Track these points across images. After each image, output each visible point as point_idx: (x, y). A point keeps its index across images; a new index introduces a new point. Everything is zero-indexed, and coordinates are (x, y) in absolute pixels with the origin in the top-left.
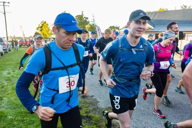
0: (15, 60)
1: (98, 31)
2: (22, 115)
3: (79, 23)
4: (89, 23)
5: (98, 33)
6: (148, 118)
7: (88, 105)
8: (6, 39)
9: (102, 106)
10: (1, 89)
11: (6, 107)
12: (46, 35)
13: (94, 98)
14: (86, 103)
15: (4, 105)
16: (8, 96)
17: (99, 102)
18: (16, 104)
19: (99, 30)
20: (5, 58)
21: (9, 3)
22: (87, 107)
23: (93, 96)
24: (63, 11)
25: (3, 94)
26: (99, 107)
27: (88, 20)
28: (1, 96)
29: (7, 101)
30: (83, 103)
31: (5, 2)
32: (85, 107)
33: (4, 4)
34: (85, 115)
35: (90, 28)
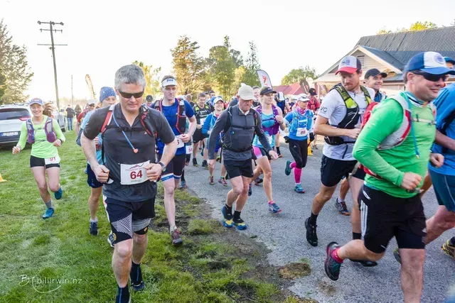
0: (76, 152)
2: (93, 277)
3: (219, 63)
4: (242, 64)
6: (394, 293)
7: (243, 259)
9: (278, 261)
11: (57, 259)
13: (258, 240)
14: (239, 254)
15: (52, 255)
16: (61, 234)
17: (271, 251)
18: (79, 252)
19: (265, 79)
21: (62, 24)
22: (243, 263)
23: (256, 237)
24: (181, 39)
25: (51, 230)
26: (270, 263)
27: (239, 58)
28: (47, 233)
29: (59, 245)
30: (232, 254)
31: (54, 23)
32: (238, 263)
33: (51, 27)
34: (239, 281)
35: (243, 75)
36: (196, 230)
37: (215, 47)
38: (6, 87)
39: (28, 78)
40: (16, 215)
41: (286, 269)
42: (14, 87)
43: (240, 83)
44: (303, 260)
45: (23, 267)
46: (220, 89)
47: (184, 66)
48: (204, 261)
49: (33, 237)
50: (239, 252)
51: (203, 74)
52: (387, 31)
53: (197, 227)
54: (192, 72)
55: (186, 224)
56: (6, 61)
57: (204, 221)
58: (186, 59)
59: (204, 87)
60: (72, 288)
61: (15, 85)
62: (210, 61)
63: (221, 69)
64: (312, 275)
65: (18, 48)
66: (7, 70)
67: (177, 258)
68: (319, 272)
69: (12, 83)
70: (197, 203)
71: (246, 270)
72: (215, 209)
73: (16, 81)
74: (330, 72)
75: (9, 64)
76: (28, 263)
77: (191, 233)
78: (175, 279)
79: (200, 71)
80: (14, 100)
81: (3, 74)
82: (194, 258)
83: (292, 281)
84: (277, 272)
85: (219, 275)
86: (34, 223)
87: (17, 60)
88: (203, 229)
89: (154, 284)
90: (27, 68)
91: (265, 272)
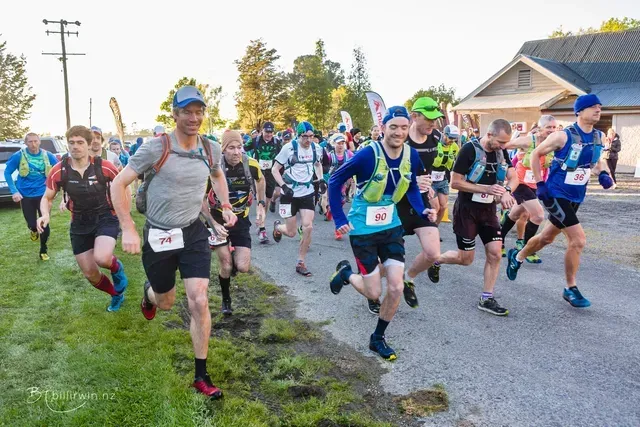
1: (377, 109)
2: (115, 406)
3: (309, 82)
4: (343, 82)
5: (376, 118)
7: (344, 382)
9: (398, 386)
10: (49, 314)
11: (63, 375)
14: (338, 375)
15: (56, 369)
16: (70, 337)
17: (386, 371)
18: (96, 366)
19: (378, 105)
21: (78, 23)
22: (344, 388)
24: (251, 45)
25: (55, 331)
26: (386, 390)
27: (338, 73)
28: (48, 335)
29: (67, 354)
30: (326, 374)
31: (66, 23)
32: (336, 389)
33: (62, 28)
34: (337, 417)
35: (345, 99)
36: (272, 335)
37: (302, 57)
39: (27, 104)
40: (4, 306)
41: (410, 401)
42: (6, 116)
43: (339, 111)
44: (436, 386)
45: (12, 386)
47: (255, 85)
48: (283, 384)
49: (28, 341)
50: (335, 372)
51: (284, 97)
52: (565, 32)
53: (276, 332)
54: (268, 94)
55: (257, 325)
57: (284, 322)
58: (259, 74)
59: (285, 117)
60: (84, 422)
61: (8, 112)
62: (294, 78)
63: (312, 89)
64: (451, 411)
65: (14, 59)
67: (242, 378)
68: (462, 407)
69: (4, 110)
70: (274, 293)
71: (348, 400)
72: (300, 304)
73: (10, 107)
74: (478, 95)
76: (19, 381)
77: (264, 339)
78: (239, 411)
79: (280, 93)
80: (5, 135)
82: (268, 379)
83: (420, 420)
84: (397, 404)
85: (307, 407)
86: (30, 319)
87: (12, 76)
88: (282, 334)
89: (207, 419)
90: (26, 88)
91: (378, 404)
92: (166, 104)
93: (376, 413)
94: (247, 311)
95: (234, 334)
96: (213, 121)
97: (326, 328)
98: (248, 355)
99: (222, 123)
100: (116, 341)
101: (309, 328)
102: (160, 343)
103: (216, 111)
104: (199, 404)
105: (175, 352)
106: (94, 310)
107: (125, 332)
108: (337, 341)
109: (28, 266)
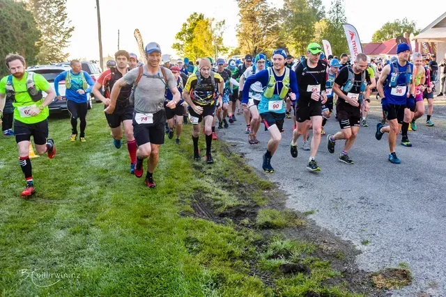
1: (352, 38)
2: (139, 279)
3: (296, 16)
4: (324, 16)
5: (351, 45)
8: (98, 65)
9: (370, 264)
10: (86, 205)
11: (97, 254)
12: (202, 52)
14: (320, 255)
15: (91, 250)
16: (101, 223)
17: (360, 252)
18: (123, 247)
19: (352, 35)
20: (94, 118)
22: (326, 266)
25: (91, 218)
26: (360, 268)
27: (319, 9)
28: (86, 221)
29: (100, 237)
30: (311, 254)
32: (319, 267)
34: (320, 290)
35: (325, 30)
36: (267, 222)
38: (41, 44)
39: (67, 34)
40: (49, 198)
41: (380, 276)
42: (50, 44)
43: (321, 39)
44: (401, 265)
45: (55, 263)
46: (297, 47)
47: (253, 19)
48: (276, 262)
49: (68, 227)
50: (319, 252)
51: (276, 29)
53: (269, 219)
54: (262, 26)
55: (255, 214)
56: (42, 13)
57: (277, 212)
58: (256, 10)
59: (277, 45)
60: (114, 292)
61: (52, 41)
62: (284, 13)
63: (298, 22)
64: (413, 285)
66: (43, 23)
67: (242, 258)
68: (422, 282)
69: (49, 39)
70: (268, 188)
71: (329, 275)
72: (290, 197)
73: (54, 37)
74: (435, 27)
75: (45, 16)
76: (62, 259)
77: (260, 226)
78: (239, 284)
79: (273, 25)
80: (50, 59)
81: (38, 28)
82: (263, 258)
83: (388, 292)
84: (369, 279)
85: (295, 281)
86: (70, 209)
87: (55, 12)
88: (275, 221)
89: (214, 291)
90: (66, 21)
91: (353, 280)
92: (180, 34)
93: (352, 286)
94: (246, 203)
95: (235, 221)
96: (218, 48)
97: (311, 216)
98: (247, 238)
99: (225, 50)
100: (140, 227)
101: (296, 217)
102: (176, 229)
103: (220, 40)
104: (207, 278)
105: (188, 236)
106: (122, 201)
107: (147, 220)
108: (320, 228)
109: (68, 165)
